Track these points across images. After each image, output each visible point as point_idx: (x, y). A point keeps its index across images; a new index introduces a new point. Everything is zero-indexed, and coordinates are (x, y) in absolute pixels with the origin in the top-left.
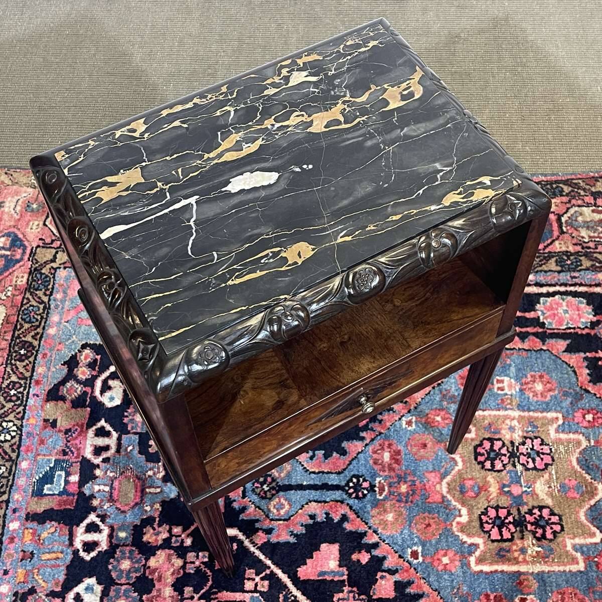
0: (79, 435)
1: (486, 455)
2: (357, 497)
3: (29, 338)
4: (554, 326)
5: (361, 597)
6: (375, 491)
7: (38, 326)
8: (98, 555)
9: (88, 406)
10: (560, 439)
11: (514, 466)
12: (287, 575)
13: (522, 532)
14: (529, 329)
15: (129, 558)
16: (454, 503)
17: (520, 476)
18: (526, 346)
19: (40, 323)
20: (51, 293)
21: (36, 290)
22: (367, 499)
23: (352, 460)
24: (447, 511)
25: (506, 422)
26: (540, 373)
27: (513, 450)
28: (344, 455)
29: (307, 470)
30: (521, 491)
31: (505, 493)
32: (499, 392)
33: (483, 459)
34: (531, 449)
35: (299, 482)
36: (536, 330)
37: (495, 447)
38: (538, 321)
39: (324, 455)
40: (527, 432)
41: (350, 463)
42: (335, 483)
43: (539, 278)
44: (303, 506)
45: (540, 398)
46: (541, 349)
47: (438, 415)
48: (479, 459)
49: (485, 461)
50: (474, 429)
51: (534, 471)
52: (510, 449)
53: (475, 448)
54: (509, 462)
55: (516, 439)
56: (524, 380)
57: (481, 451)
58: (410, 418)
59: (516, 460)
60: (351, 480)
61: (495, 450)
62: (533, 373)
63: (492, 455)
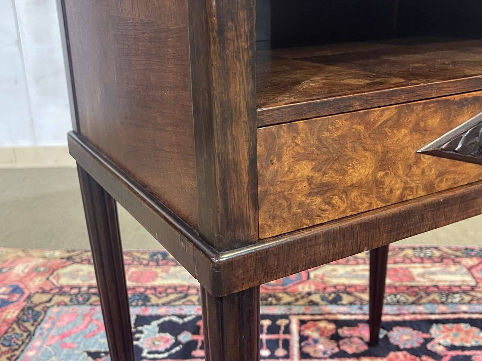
7: (17, 350)
19: (20, 347)
20: (39, 324)
21: (24, 321)
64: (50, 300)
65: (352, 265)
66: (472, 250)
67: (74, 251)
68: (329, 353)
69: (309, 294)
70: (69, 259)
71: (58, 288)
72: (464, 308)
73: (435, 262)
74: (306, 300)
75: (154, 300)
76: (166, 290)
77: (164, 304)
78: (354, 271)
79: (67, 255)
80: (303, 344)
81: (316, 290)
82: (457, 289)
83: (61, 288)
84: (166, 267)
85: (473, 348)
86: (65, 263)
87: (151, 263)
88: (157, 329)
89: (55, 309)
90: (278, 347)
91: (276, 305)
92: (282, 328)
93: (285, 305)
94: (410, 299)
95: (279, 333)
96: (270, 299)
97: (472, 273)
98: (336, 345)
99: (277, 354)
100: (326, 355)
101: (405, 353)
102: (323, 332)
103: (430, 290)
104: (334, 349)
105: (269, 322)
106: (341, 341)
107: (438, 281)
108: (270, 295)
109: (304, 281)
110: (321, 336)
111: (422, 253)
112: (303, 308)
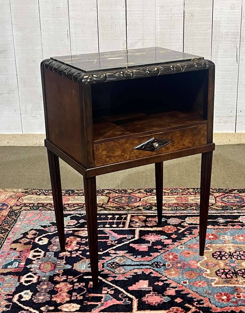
0: (27, 252)
1: (218, 256)
2: (157, 267)
3: (7, 228)
5: (159, 295)
6: (166, 266)
7: (11, 225)
8: (31, 284)
9: (32, 244)
12: (123, 289)
13: (236, 275)
14: (236, 224)
15: (46, 285)
16: (203, 268)
17: (235, 261)
18: (235, 227)
19: (12, 224)
20: (18, 217)
21: (12, 216)
22: (162, 268)
23: (155, 258)
24: (200, 270)
25: (227, 247)
26: (241, 235)
27: (231, 254)
28: (151, 256)
29: (133, 261)
30: (235, 265)
31: (228, 266)
32: (223, 239)
33: (216, 257)
34: (239, 254)
35: (129, 264)
36: (239, 224)
37: (222, 254)
38: (239, 222)
39: (141, 257)
40: (237, 250)
41: (154, 259)
42: (146, 264)
43: (239, 211)
44: (131, 270)
45: (242, 241)
46: (242, 229)
47: (195, 246)
48: (215, 257)
49: (218, 257)
50: (212, 249)
51: (241, 260)
52: (229, 254)
53: (213, 254)
54: (229, 257)
55: (232, 251)
56: (234, 236)
57: (216, 255)
58: (182, 246)
59: (232, 257)
60: (154, 263)
61: (222, 255)
62: (238, 235)
63: (221, 256)
64: (21, 209)
66: (222, 190)
67: (28, 189)
68: (141, 226)
69: (138, 206)
70: (26, 192)
71: (23, 204)
74: (136, 209)
75: (68, 209)
76: (73, 205)
77: (72, 210)
79: (24, 191)
80: (130, 223)
81: (142, 205)
83: (25, 204)
84: (73, 196)
86: (25, 194)
87: (66, 195)
88: (70, 218)
89: (24, 212)
90: (121, 224)
91: (123, 210)
92: (123, 218)
93: (127, 210)
94: (182, 208)
95: (122, 220)
96: (120, 208)
97: (216, 199)
98: (144, 223)
99: (119, 226)
100: (139, 227)
101: (171, 226)
102: (140, 219)
103: (193, 205)
104: (143, 225)
105: (118, 216)
106: (147, 223)
107: (198, 202)
108: (121, 207)
109: (137, 202)
110: (139, 221)
111: (197, 191)
112: (134, 211)
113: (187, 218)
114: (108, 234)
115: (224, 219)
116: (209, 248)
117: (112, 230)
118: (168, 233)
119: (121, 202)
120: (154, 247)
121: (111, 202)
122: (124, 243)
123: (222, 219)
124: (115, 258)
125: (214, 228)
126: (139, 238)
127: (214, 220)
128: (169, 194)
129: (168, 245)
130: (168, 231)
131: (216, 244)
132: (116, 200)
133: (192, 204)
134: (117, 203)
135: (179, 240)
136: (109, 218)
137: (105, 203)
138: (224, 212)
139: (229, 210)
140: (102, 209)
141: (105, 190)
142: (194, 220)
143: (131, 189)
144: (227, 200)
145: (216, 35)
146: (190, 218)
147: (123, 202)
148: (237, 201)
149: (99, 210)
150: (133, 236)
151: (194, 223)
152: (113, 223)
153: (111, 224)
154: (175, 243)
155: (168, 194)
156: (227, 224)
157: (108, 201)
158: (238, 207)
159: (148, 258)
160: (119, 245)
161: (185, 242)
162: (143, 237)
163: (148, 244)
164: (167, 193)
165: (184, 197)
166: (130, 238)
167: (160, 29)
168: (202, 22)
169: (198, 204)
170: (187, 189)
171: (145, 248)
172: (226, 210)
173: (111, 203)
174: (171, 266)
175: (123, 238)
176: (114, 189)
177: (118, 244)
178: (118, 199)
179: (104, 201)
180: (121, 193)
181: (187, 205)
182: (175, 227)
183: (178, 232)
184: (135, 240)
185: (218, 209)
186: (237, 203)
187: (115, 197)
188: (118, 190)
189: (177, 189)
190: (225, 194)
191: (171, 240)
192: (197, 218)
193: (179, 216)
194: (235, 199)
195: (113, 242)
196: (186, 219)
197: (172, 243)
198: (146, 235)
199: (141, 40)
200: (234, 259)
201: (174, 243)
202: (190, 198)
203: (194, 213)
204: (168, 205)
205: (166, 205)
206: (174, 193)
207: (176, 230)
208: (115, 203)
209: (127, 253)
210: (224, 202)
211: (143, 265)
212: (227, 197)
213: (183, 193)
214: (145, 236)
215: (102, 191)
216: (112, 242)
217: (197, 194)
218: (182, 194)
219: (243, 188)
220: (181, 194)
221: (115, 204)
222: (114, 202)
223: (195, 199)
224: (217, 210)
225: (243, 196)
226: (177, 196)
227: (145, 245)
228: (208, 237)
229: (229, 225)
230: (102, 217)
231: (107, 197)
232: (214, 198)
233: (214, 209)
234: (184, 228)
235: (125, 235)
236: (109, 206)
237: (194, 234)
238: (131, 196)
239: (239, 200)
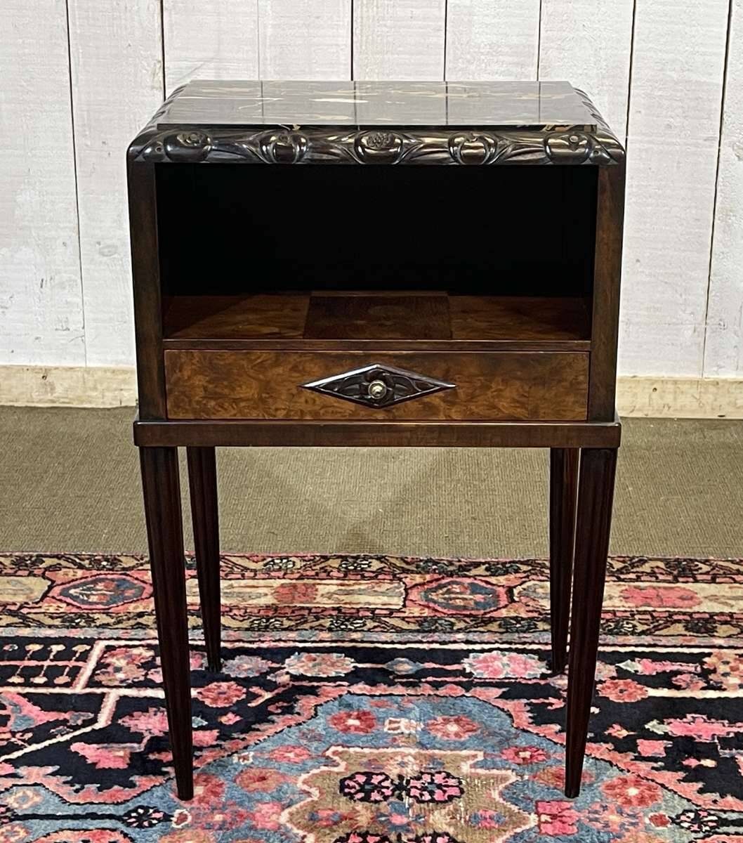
1: (358, 788)
2: (140, 826)
4: (485, 676)
6: (171, 821)
10: (478, 774)
11: (400, 798)
14: (448, 679)
16: (296, 831)
17: (408, 809)
18: (442, 691)
22: (154, 828)
23: (143, 792)
24: (283, 837)
25: (396, 758)
26: (456, 717)
27: (401, 783)
28: (130, 787)
29: (67, 802)
30: (405, 820)
31: (381, 822)
32: (390, 732)
33: (353, 791)
34: (429, 783)
35: (50, 812)
36: (457, 679)
37: (372, 781)
38: (463, 673)
39: (98, 788)
40: (426, 768)
41: (139, 795)
42: (108, 813)
43: (471, 637)
44: (49, 834)
45: (453, 737)
46: (463, 696)
47: (290, 752)
48: (347, 790)
49: (356, 793)
50: (343, 764)
51: (431, 804)
52: (397, 782)
53: (342, 781)
54: (393, 795)
55: (407, 773)
56: (430, 722)
57: (352, 784)
58: (246, 753)
59: (404, 793)
60: (135, 810)
61: (372, 784)
62: (446, 717)
63: (367, 787)
65: (230, 579)
66: (435, 563)
68: (130, 682)
69: (141, 615)
72: (355, 636)
73: (363, 577)
74: (132, 622)
78: (232, 587)
80: (98, 672)
82: (369, 614)
85: (329, 679)
90: (62, 675)
91: (84, 627)
92: (77, 655)
93: (97, 627)
94: (287, 623)
95: (70, 660)
96: (77, 621)
97: (407, 594)
98: (143, 673)
99: (57, 681)
100: (125, 685)
101: (232, 683)
102: (134, 660)
103: (325, 613)
104: (138, 678)
105: (61, 647)
106: (153, 670)
107: (346, 603)
108: (81, 616)
109: (142, 599)
110: (128, 664)
111: (352, 565)
112: (122, 631)
113: (292, 657)
114: (10, 708)
115: (415, 662)
116: (334, 761)
117: (24, 695)
118: (214, 706)
119: (86, 598)
120: (152, 757)
121: (53, 597)
122: (54, 741)
123: (408, 663)
124: (7, 790)
125: (373, 693)
126: (110, 723)
127: (380, 666)
128: (256, 575)
129: (201, 749)
130: (215, 700)
131: (362, 748)
132: (72, 591)
133: (323, 611)
134: (71, 601)
135: (242, 733)
136: (31, 652)
137: (30, 603)
138: (423, 637)
139: (439, 631)
140: (16, 620)
141: (46, 556)
142: (314, 666)
143: (133, 556)
144: (445, 599)
145: (459, 53)
146: (303, 659)
147: (95, 600)
148: (477, 603)
149: (4, 624)
150: (92, 715)
151: (309, 675)
152: (36, 671)
153: (28, 674)
154: (226, 744)
155: (252, 574)
156: (420, 678)
157: (45, 595)
158: (472, 621)
159: (118, 795)
160: (34, 747)
161: (261, 739)
162: (126, 719)
163: (135, 745)
164: (252, 570)
165: (304, 584)
166: (80, 722)
167: (273, 26)
168: (412, 7)
169: (343, 611)
170: (322, 557)
171: (121, 757)
172: (430, 631)
173: (54, 600)
174: (186, 823)
175: (57, 723)
176: (76, 556)
177: (30, 745)
178: (77, 590)
179: (32, 595)
180: (98, 570)
181: (306, 612)
182: (244, 687)
183: (249, 705)
184: (93, 730)
185: (406, 626)
186: (473, 609)
187: (73, 581)
188: (88, 559)
189: (287, 558)
190: (443, 578)
191: (215, 733)
192: (323, 659)
193: (268, 649)
194: (470, 594)
195: (18, 735)
196: (287, 661)
197: (215, 743)
198: (135, 714)
199: (210, 60)
200: (407, 801)
201: (223, 743)
202: (322, 589)
203: (321, 641)
204: (242, 612)
205: (235, 612)
206: (274, 571)
207: (244, 696)
208: (65, 602)
209: (53, 774)
210: (431, 605)
211: (93, 816)
212: (445, 589)
213: (305, 573)
214: (133, 716)
215: (33, 559)
216: (13, 734)
217: (350, 577)
218: (302, 575)
219: (508, 560)
220: (297, 576)
221: (64, 605)
222: (64, 598)
223: (338, 592)
224: (399, 631)
225: (500, 586)
226: (283, 581)
227: (124, 748)
228: (345, 721)
229: (427, 682)
230: (6, 648)
231: (47, 581)
232: (403, 591)
233: (393, 627)
234: (271, 691)
235: (65, 712)
236: (42, 610)
237: (299, 714)
238: (128, 578)
239: (482, 601)
